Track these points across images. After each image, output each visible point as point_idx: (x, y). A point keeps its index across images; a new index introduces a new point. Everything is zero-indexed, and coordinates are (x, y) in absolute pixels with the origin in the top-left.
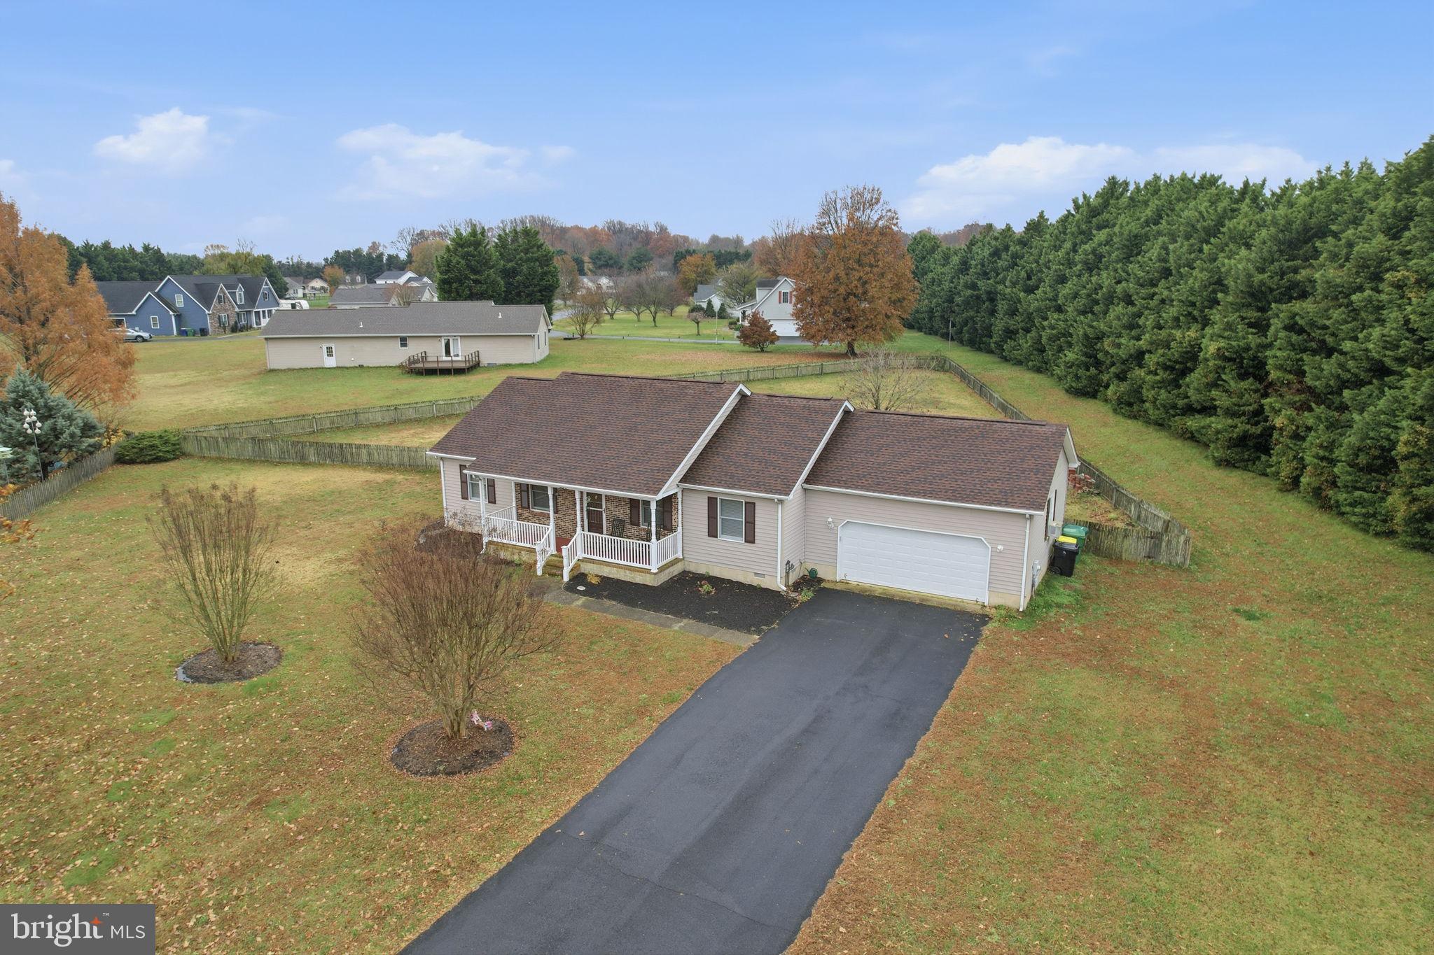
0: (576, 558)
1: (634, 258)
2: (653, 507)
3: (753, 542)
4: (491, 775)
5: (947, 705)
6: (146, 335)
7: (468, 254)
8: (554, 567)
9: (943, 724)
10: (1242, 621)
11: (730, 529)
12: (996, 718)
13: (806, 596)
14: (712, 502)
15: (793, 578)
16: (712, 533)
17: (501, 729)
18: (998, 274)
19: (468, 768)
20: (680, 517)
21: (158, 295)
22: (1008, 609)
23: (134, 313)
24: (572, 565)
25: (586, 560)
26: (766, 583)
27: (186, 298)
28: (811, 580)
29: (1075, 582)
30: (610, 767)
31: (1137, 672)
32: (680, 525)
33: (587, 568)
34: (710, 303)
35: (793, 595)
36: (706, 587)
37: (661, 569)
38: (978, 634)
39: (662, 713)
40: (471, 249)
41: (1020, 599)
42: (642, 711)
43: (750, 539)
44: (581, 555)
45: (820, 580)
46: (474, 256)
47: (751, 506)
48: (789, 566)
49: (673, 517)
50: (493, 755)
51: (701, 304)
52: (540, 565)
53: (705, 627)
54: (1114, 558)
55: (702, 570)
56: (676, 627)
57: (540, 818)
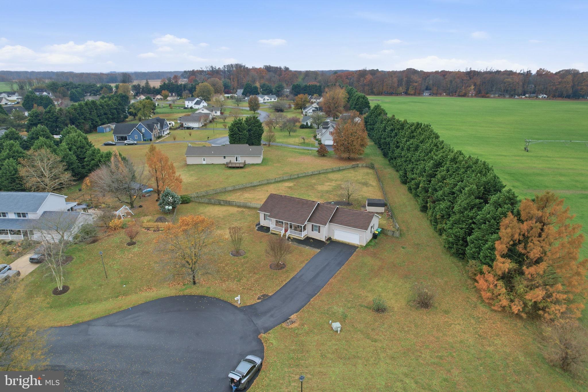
1: (277, 87)
2: (303, 227)
4: (284, 270)
5: (347, 262)
6: (135, 142)
7: (239, 127)
8: (284, 235)
9: (346, 264)
10: (402, 249)
11: (316, 230)
12: (354, 264)
13: (328, 242)
14: (313, 225)
15: (327, 238)
16: (313, 230)
17: (283, 264)
18: (391, 138)
19: (281, 269)
21: (137, 128)
22: (362, 246)
23: (130, 134)
25: (290, 234)
26: (322, 240)
27: (145, 129)
28: (329, 239)
29: (376, 241)
30: (300, 269)
31: (378, 257)
32: (307, 229)
33: (290, 236)
34: (307, 123)
35: (326, 242)
36: (311, 240)
37: (304, 237)
38: (355, 250)
39: (306, 262)
40: (239, 125)
41: (364, 244)
42: (303, 261)
43: (319, 232)
44: (289, 234)
45: (331, 239)
46: (240, 127)
47: (319, 227)
48: (326, 237)
50: (284, 268)
51: (304, 123)
52: (282, 235)
53: (312, 248)
54: (386, 235)
55: (310, 237)
56: (307, 248)
57: (292, 275)
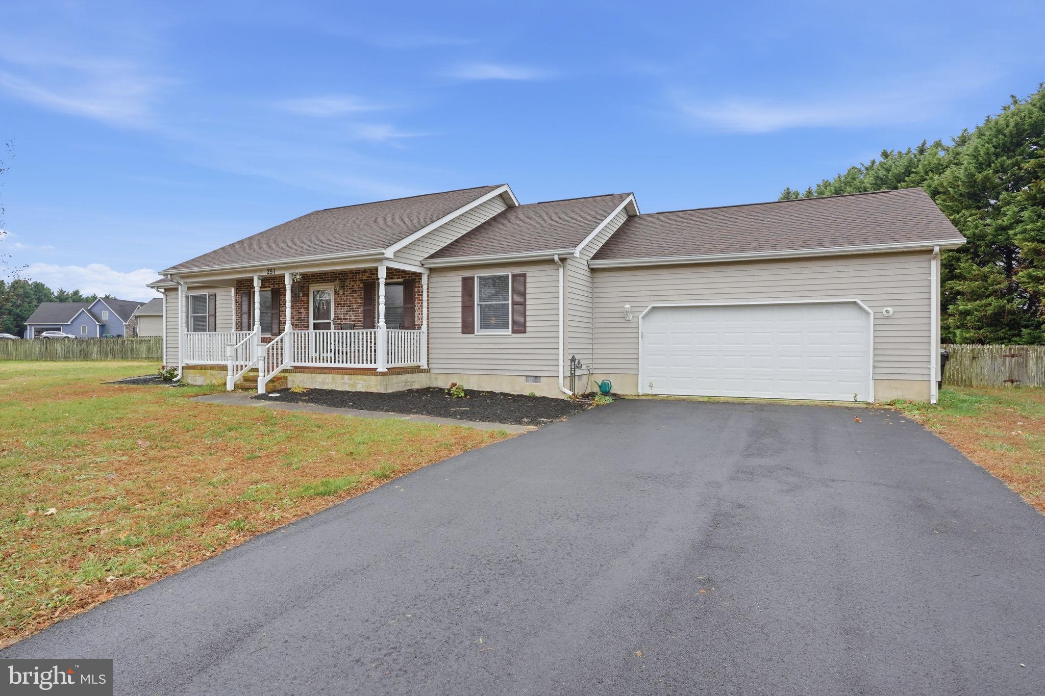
0: (281, 367)
3: (524, 331)
11: (492, 319)
16: (468, 328)
20: (425, 310)
21: (90, 311)
23: (69, 323)
24: (272, 374)
25: (294, 370)
26: (543, 390)
27: (110, 313)
32: (425, 322)
35: (583, 401)
37: (394, 372)
43: (520, 329)
45: (616, 395)
49: (417, 314)
52: (231, 381)
